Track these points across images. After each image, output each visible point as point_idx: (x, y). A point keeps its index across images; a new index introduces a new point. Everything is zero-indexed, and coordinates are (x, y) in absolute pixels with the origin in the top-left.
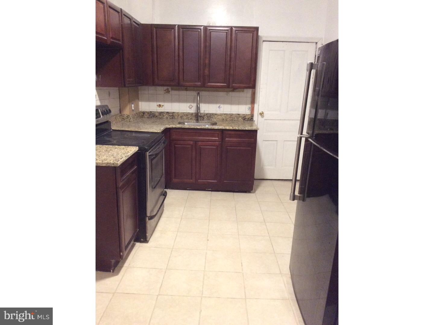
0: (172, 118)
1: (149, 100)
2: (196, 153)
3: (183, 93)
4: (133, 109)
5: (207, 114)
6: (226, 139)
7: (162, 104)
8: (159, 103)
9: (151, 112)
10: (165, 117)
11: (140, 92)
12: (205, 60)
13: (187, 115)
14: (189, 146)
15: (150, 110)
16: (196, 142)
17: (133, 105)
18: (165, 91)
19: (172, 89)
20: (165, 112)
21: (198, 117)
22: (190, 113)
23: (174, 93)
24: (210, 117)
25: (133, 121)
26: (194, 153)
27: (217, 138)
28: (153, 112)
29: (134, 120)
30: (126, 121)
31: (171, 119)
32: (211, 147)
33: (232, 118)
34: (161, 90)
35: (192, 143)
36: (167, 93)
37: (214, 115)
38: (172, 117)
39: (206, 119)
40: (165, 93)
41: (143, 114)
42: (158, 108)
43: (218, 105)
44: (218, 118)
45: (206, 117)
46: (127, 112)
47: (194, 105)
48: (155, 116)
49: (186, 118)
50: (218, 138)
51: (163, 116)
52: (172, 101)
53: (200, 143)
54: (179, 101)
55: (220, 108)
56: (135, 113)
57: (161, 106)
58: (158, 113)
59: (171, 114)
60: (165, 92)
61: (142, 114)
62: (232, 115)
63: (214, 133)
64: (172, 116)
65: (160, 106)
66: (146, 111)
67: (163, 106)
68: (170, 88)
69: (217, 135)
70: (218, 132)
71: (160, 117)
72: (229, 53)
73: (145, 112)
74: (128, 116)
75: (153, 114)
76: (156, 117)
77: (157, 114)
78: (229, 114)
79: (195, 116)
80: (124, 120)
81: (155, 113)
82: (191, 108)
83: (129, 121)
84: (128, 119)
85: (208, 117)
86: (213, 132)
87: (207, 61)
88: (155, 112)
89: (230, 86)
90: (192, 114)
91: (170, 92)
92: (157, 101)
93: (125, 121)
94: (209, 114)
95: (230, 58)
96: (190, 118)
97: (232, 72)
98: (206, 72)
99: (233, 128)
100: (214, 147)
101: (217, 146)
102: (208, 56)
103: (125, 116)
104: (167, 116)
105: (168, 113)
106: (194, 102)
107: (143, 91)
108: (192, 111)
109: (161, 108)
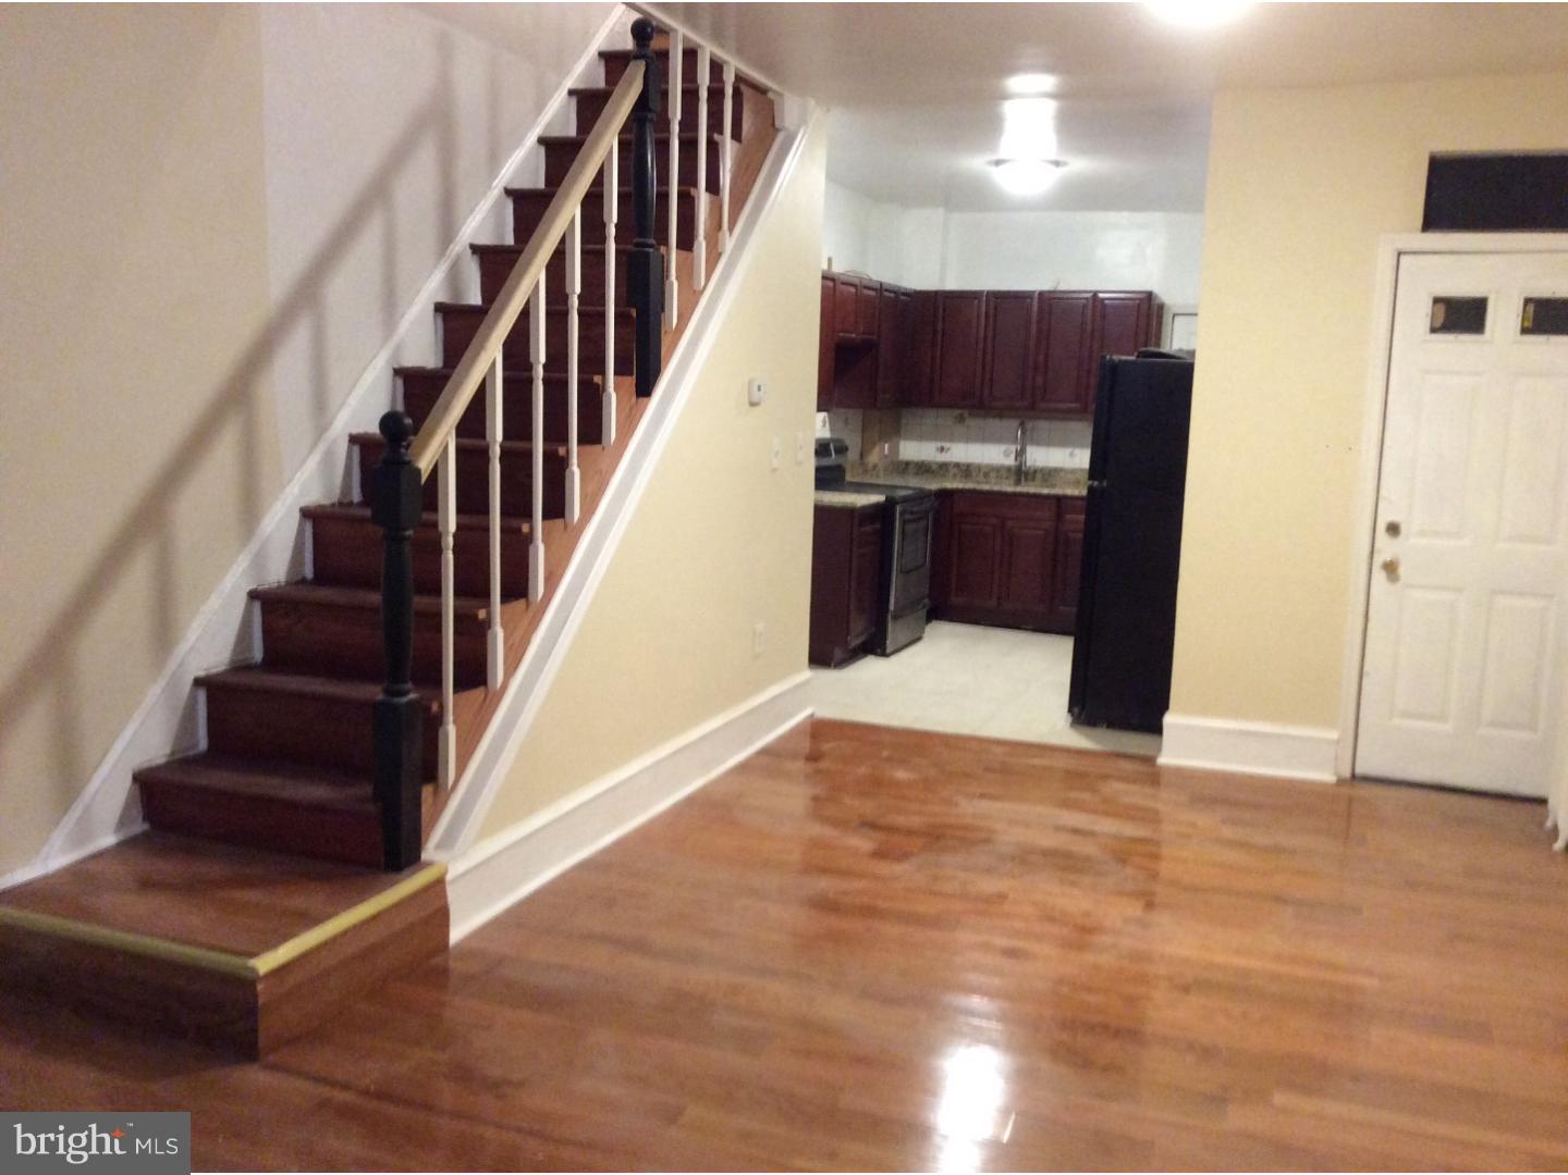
0: (966, 475)
1: (921, 437)
2: (1002, 544)
3: (993, 423)
4: (886, 452)
5: (1041, 469)
6: (1067, 516)
7: (947, 445)
8: (939, 444)
9: (923, 463)
10: (951, 474)
11: (904, 421)
12: (1037, 358)
13: (997, 470)
15: (922, 459)
17: (886, 446)
18: (955, 418)
19: (971, 416)
20: (952, 463)
21: (1020, 474)
22: (1004, 465)
23: (974, 423)
24: (1050, 476)
25: (885, 475)
26: (998, 544)
27: (1049, 514)
28: (926, 463)
29: (887, 473)
30: (871, 475)
31: (962, 476)
32: (1033, 532)
34: (946, 417)
35: (995, 521)
36: (958, 423)
37: (1058, 471)
38: (965, 472)
39: (1039, 479)
40: (955, 423)
41: (907, 465)
42: (938, 454)
43: (1068, 451)
44: (1066, 478)
45: (1039, 476)
47: (1014, 449)
48: (931, 471)
49: (996, 476)
52: (968, 439)
53: (1011, 523)
55: (1072, 457)
56: (889, 461)
57: (945, 449)
58: (937, 464)
60: (955, 420)
61: (904, 466)
64: (966, 470)
65: (942, 449)
66: (913, 461)
67: (948, 449)
68: (966, 413)
69: (1047, 506)
70: (1050, 501)
71: (941, 472)
72: (1087, 343)
73: (910, 463)
74: (875, 467)
75: (926, 466)
76: (933, 472)
77: (934, 467)
79: (1015, 471)
80: (867, 472)
81: (930, 465)
82: (1007, 456)
84: (874, 472)
85: (1043, 475)
87: (1041, 359)
88: (931, 463)
89: (1089, 409)
90: (1009, 469)
91: (966, 421)
92: (936, 439)
93: (868, 475)
94: (1048, 470)
95: (1091, 352)
96: (1004, 476)
98: (1039, 380)
100: (1040, 532)
102: (1043, 347)
103: (870, 465)
104: (955, 470)
105: (957, 465)
106: (1015, 441)
107: (909, 418)
108: (1010, 461)
109: (944, 454)
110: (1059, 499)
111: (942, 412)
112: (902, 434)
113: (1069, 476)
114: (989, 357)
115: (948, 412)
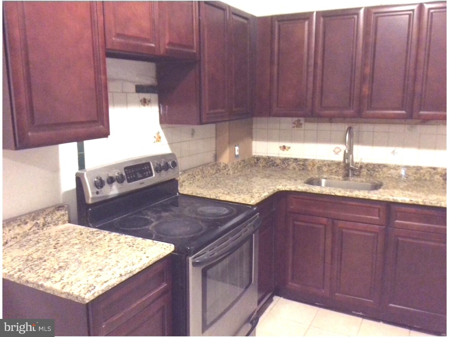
0: (303, 169)
1: (268, 138)
2: (333, 242)
3: (325, 127)
4: (237, 153)
5: (367, 165)
6: (397, 221)
7: (287, 144)
8: (282, 144)
9: (269, 158)
10: (291, 167)
11: (254, 127)
12: (364, 69)
13: (329, 166)
14: (321, 226)
15: (269, 155)
16: (334, 220)
17: (237, 148)
18: (294, 123)
19: (306, 121)
20: (291, 158)
21: (348, 170)
22: (335, 161)
23: (310, 127)
24: (375, 171)
25: (234, 173)
26: (329, 241)
27: (378, 218)
28: (272, 158)
29: (236, 171)
30: (223, 174)
31: (300, 170)
32: (363, 233)
33: (418, 175)
34: (287, 123)
35: (324, 220)
36: (296, 127)
37: (381, 166)
38: (303, 167)
39: (365, 173)
40: (294, 127)
41: (258, 160)
42: (281, 152)
43: (391, 149)
44: (389, 172)
45: (364, 172)
46: (225, 159)
47: (343, 148)
48: (275, 164)
49: (327, 171)
50: (379, 216)
51: (288, 166)
52: (304, 140)
53: (341, 224)
54: (317, 140)
55: (394, 155)
56: (239, 160)
57: (286, 148)
58: (280, 159)
59: (301, 163)
60: (294, 125)
61: (256, 161)
62: (419, 169)
63: (370, 207)
64: (303, 165)
65: (284, 148)
66: (262, 156)
67: (289, 148)
68: (302, 120)
69: (377, 210)
70: (379, 206)
71: (283, 166)
72: (413, 52)
73: (260, 158)
74: (226, 166)
75: (272, 160)
76: (277, 165)
77: (278, 162)
78: (414, 167)
79: (345, 167)
80: (220, 171)
81: (275, 160)
82: (337, 153)
83: (227, 174)
84: (225, 171)
85: (368, 171)
86: (368, 205)
87: (368, 70)
88: (275, 158)
89: (415, 115)
90: (338, 164)
91: (303, 126)
92: (280, 139)
93: (221, 173)
94: (372, 166)
95: (417, 61)
96: (334, 171)
97: (418, 88)
98: (366, 90)
99: (411, 201)
100: (369, 234)
101: (375, 233)
102: (369, 61)
103: (222, 165)
104: (294, 165)
105: (296, 160)
106: (344, 142)
107: (259, 124)
108: (340, 158)
109: (285, 151)
110: (389, 205)
111: (283, 119)
112: (254, 135)
113: (392, 171)
114: (319, 72)
115: (289, 119)
